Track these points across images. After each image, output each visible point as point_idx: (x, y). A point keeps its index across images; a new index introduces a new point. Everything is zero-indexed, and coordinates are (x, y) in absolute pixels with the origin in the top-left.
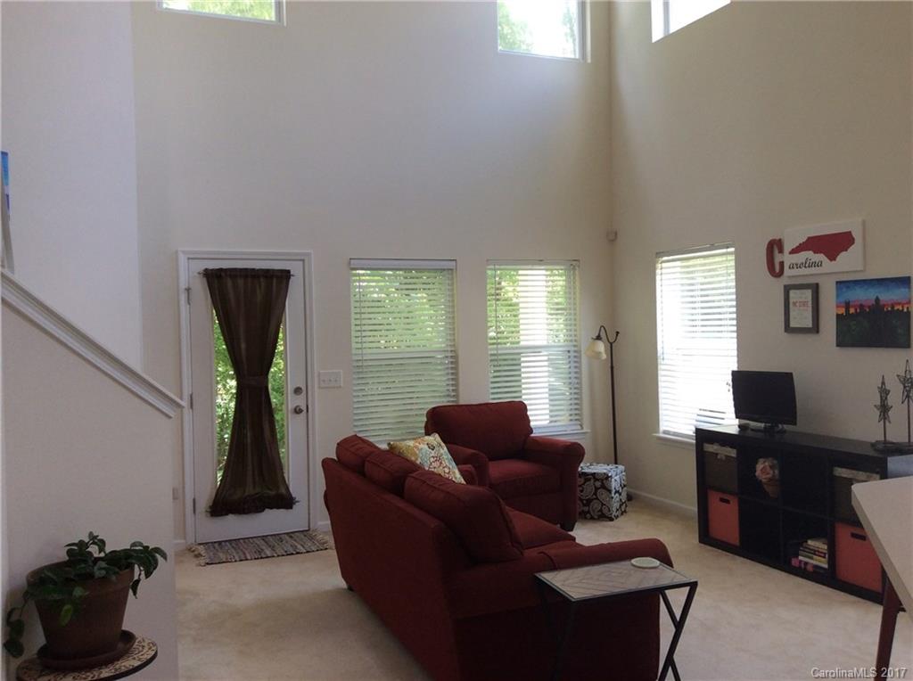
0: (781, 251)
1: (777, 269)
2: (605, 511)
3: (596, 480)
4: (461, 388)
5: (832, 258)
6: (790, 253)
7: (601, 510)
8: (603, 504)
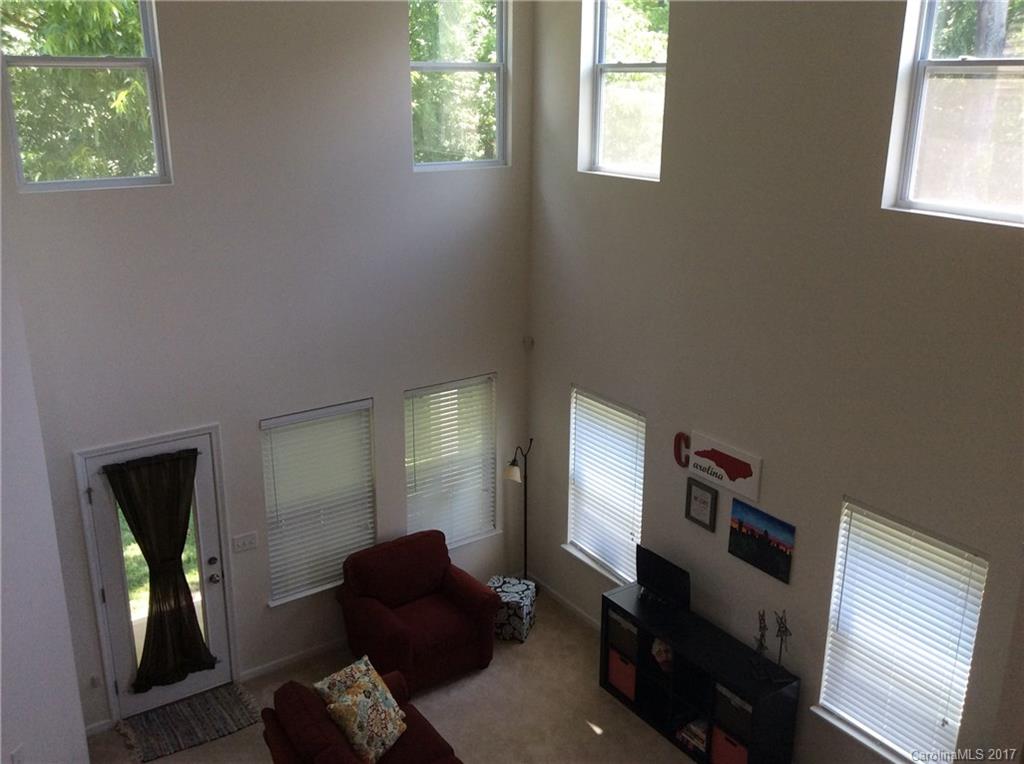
0: (688, 447)
1: (683, 460)
2: (517, 634)
3: (509, 608)
4: (379, 520)
5: (733, 478)
6: (696, 453)
7: (512, 634)
8: (515, 629)
